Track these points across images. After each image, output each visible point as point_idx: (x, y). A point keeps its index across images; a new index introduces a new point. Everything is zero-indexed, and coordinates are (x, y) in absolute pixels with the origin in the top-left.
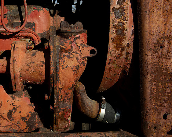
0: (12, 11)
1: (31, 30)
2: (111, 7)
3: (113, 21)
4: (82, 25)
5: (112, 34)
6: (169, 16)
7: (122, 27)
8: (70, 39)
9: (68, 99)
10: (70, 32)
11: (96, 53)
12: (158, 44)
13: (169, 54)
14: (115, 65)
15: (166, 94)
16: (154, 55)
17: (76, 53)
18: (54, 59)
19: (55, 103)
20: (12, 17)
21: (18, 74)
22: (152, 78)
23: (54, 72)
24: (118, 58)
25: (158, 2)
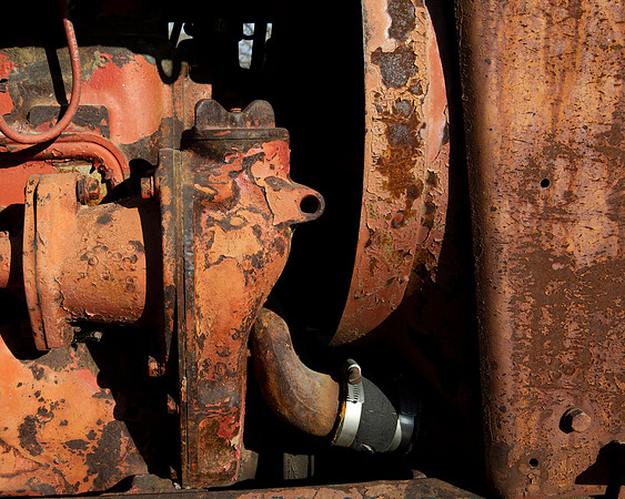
0: (26, 68)
1: (93, 134)
2: (369, 49)
3: (377, 95)
4: (272, 113)
5: (376, 142)
6: (567, 74)
7: (406, 117)
8: (230, 163)
9: (227, 373)
10: (230, 139)
11: (322, 208)
12: (535, 173)
13: (572, 207)
14: (387, 249)
15: (568, 344)
16: (522, 209)
17: (251, 209)
18: (176, 234)
19: (183, 389)
20: (30, 88)
21: (52, 289)
22: (518, 290)
23: (175, 280)
24: (397, 223)
25: (526, 29)
